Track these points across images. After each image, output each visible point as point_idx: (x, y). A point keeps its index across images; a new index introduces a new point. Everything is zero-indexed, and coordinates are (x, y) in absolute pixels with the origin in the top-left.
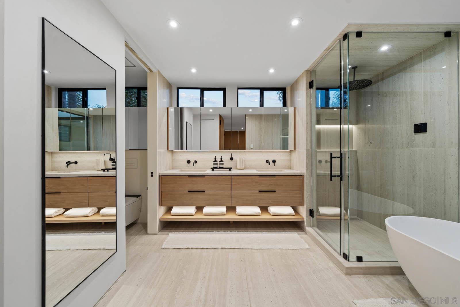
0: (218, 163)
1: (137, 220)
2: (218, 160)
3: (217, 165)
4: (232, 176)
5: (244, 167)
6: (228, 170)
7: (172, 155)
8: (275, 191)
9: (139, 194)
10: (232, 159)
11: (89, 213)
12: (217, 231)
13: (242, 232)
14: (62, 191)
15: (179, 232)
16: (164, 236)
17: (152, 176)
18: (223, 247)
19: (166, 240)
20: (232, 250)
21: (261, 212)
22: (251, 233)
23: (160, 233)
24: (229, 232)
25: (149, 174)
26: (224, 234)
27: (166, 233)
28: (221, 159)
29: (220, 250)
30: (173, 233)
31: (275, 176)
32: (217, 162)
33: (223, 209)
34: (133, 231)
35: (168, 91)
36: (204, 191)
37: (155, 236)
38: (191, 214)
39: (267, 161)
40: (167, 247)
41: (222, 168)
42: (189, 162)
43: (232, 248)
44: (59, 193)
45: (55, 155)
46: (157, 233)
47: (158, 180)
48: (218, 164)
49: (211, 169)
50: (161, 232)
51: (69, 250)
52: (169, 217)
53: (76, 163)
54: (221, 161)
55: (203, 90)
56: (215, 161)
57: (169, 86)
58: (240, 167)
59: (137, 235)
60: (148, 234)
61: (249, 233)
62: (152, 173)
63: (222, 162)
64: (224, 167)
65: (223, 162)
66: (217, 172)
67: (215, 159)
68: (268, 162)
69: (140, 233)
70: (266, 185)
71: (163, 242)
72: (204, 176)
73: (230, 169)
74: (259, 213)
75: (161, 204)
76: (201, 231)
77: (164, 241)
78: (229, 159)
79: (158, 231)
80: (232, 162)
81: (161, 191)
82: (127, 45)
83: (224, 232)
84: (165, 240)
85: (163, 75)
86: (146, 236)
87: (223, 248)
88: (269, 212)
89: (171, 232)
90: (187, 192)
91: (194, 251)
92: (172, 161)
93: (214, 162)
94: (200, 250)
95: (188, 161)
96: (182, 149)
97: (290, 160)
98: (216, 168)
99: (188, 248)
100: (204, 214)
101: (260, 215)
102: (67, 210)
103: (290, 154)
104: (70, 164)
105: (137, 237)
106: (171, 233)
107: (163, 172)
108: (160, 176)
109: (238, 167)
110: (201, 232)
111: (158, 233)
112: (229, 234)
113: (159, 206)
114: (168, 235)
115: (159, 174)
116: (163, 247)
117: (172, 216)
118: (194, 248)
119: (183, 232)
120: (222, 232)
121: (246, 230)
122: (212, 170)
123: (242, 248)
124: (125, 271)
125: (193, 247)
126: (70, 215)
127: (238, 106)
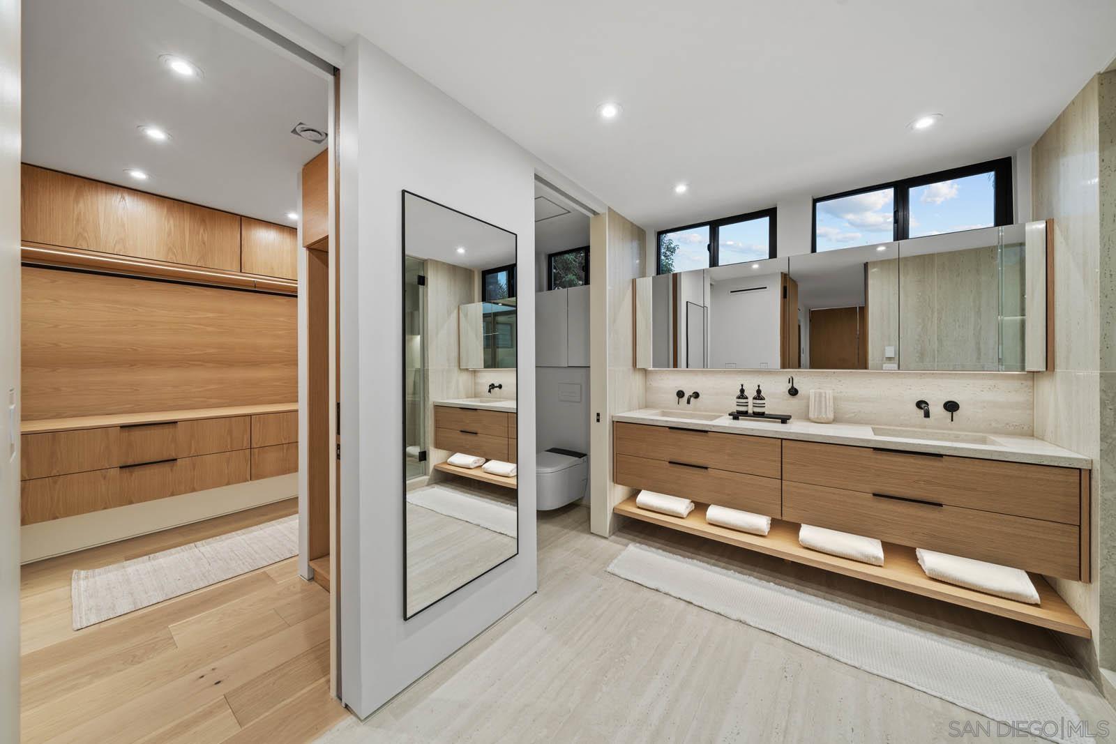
0: (750, 401)
1: (581, 499)
2: (751, 393)
3: (747, 406)
4: (782, 439)
5: (831, 416)
6: (778, 422)
7: (646, 379)
8: (941, 505)
9: (584, 452)
10: (793, 392)
11: (511, 471)
12: (739, 573)
13: (813, 598)
14: (479, 431)
15: (650, 546)
16: (619, 547)
17: (598, 420)
18: (742, 619)
19: (619, 557)
20: (768, 636)
21: (882, 557)
22: (844, 608)
23: (613, 537)
24: (772, 584)
25: (593, 417)
26: (756, 585)
27: (625, 541)
28: (759, 392)
29: (732, 624)
30: (638, 545)
31: (941, 456)
32: (747, 398)
33: (762, 522)
34: (570, 520)
35: (635, 244)
36: (706, 468)
37: (604, 541)
38: (678, 513)
39: (921, 404)
40: (617, 571)
41: (762, 415)
42: (680, 394)
43: (768, 632)
44: (476, 433)
45: (479, 374)
46: (607, 535)
47: (609, 431)
48: (750, 404)
49: (730, 415)
50: (617, 536)
51: (479, 525)
52: (631, 510)
53: (500, 387)
54: (759, 396)
55: (714, 225)
56: (742, 395)
57: (638, 233)
58: (816, 417)
59: (573, 529)
60: (592, 533)
61: (835, 605)
62: (598, 415)
63: (761, 399)
64: (766, 413)
65: (763, 399)
66: (745, 425)
67: (742, 391)
68: (923, 406)
69: (580, 528)
70: (899, 478)
71: (613, 557)
72: (706, 432)
73: (784, 420)
74: (877, 558)
75: (616, 480)
76: (697, 560)
77: (614, 559)
78: (784, 392)
79: (610, 532)
80: (794, 401)
81: (615, 453)
82: (537, 178)
83: (756, 581)
84: (617, 555)
85: (621, 214)
86: (588, 536)
87: (741, 621)
88: (920, 566)
89: (634, 541)
90: (667, 463)
91: (668, 601)
92: (646, 391)
93: (739, 398)
94: (682, 604)
95: (679, 391)
96: (675, 365)
97: (1031, 406)
98: (745, 414)
99: (657, 590)
100: (708, 521)
101: (880, 566)
102: (487, 460)
103: (1030, 383)
104: (493, 388)
105: (573, 533)
106: (633, 543)
107: (620, 415)
108: (613, 422)
109: (811, 415)
110: (698, 562)
111: (610, 536)
112: (770, 589)
113: (612, 483)
114: (626, 545)
115: (612, 417)
116: (609, 569)
117: (639, 508)
118: (670, 595)
119: (659, 548)
120: (752, 579)
121: (827, 595)
122: (731, 417)
123: (796, 641)
124: (536, 592)
125: (670, 593)
126: (489, 471)
127: (814, 250)
